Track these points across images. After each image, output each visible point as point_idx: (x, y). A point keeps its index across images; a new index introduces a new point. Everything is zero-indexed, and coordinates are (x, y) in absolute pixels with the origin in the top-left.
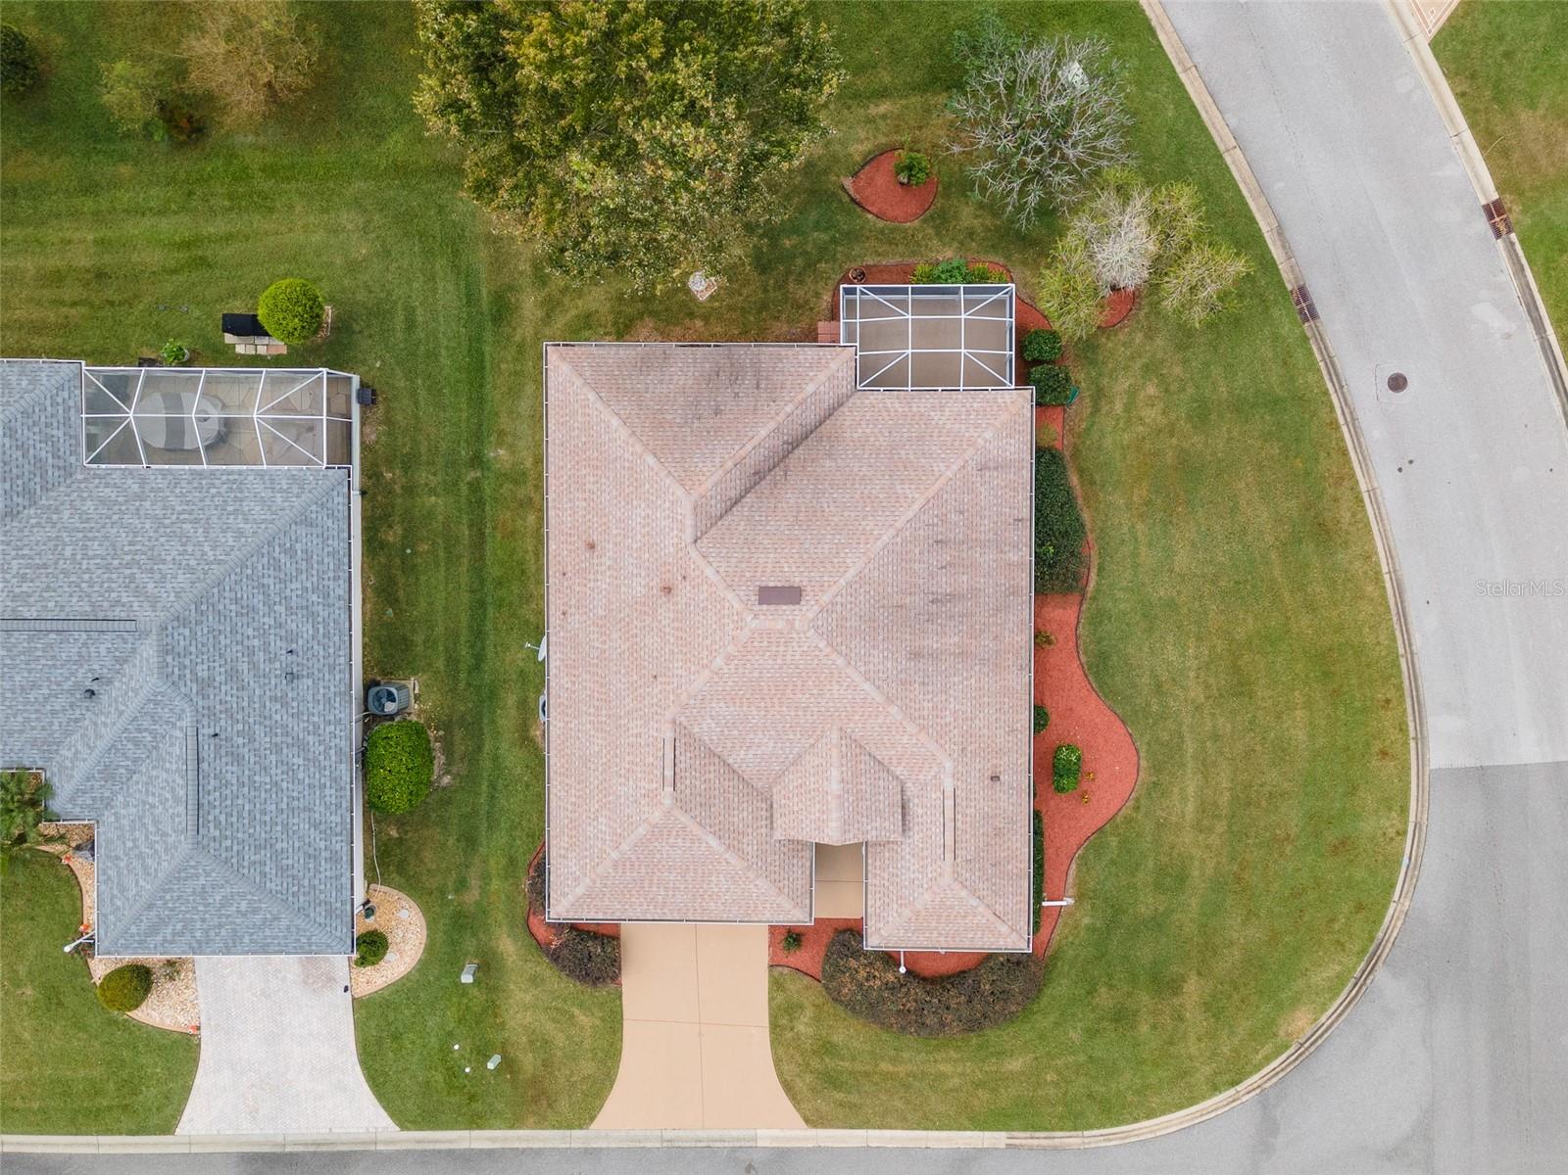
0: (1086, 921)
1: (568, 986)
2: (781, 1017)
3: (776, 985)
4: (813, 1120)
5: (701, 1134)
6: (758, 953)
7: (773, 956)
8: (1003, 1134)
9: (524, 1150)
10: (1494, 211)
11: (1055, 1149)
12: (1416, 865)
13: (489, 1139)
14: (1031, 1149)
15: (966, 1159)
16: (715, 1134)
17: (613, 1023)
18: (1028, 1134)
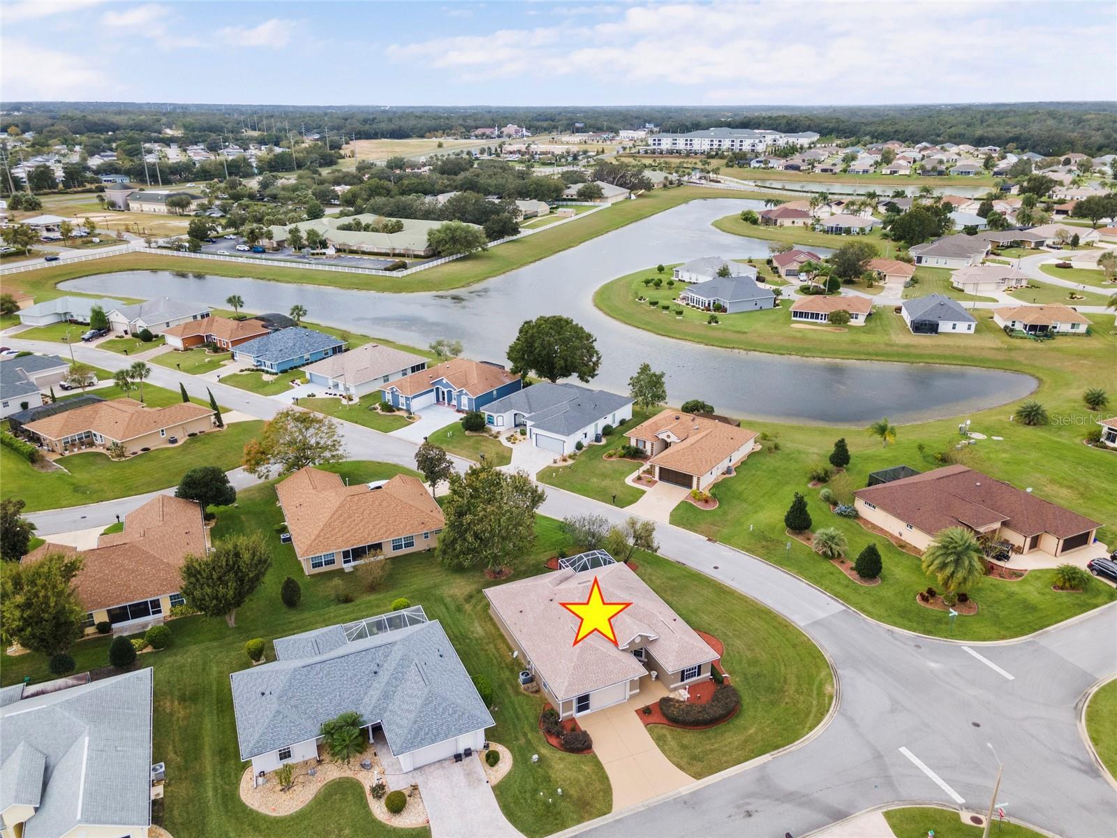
0: (737, 679)
1: (573, 757)
2: (660, 741)
3: (650, 731)
4: (698, 776)
5: (659, 798)
6: (637, 722)
7: (644, 722)
8: (768, 755)
9: (590, 830)
10: (709, 540)
11: (790, 752)
12: (821, 646)
13: (572, 832)
14: (781, 756)
15: (763, 767)
16: (663, 796)
17: (598, 765)
18: (776, 752)
